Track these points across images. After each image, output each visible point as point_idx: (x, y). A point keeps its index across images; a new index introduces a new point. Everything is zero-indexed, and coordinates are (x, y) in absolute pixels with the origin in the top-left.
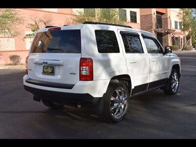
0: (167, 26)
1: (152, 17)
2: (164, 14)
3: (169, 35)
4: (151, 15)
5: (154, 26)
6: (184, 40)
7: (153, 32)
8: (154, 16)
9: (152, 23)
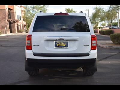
0: (14, 17)
1: (5, 11)
2: (12, 10)
3: (15, 23)
4: (5, 9)
5: (7, 17)
6: (23, 27)
7: (7, 21)
8: (7, 11)
9: (6, 15)
